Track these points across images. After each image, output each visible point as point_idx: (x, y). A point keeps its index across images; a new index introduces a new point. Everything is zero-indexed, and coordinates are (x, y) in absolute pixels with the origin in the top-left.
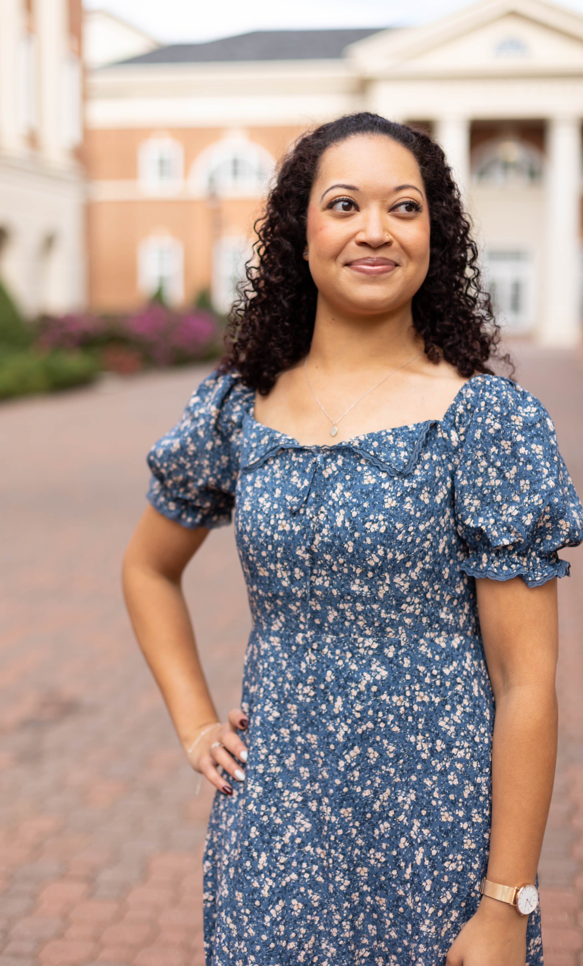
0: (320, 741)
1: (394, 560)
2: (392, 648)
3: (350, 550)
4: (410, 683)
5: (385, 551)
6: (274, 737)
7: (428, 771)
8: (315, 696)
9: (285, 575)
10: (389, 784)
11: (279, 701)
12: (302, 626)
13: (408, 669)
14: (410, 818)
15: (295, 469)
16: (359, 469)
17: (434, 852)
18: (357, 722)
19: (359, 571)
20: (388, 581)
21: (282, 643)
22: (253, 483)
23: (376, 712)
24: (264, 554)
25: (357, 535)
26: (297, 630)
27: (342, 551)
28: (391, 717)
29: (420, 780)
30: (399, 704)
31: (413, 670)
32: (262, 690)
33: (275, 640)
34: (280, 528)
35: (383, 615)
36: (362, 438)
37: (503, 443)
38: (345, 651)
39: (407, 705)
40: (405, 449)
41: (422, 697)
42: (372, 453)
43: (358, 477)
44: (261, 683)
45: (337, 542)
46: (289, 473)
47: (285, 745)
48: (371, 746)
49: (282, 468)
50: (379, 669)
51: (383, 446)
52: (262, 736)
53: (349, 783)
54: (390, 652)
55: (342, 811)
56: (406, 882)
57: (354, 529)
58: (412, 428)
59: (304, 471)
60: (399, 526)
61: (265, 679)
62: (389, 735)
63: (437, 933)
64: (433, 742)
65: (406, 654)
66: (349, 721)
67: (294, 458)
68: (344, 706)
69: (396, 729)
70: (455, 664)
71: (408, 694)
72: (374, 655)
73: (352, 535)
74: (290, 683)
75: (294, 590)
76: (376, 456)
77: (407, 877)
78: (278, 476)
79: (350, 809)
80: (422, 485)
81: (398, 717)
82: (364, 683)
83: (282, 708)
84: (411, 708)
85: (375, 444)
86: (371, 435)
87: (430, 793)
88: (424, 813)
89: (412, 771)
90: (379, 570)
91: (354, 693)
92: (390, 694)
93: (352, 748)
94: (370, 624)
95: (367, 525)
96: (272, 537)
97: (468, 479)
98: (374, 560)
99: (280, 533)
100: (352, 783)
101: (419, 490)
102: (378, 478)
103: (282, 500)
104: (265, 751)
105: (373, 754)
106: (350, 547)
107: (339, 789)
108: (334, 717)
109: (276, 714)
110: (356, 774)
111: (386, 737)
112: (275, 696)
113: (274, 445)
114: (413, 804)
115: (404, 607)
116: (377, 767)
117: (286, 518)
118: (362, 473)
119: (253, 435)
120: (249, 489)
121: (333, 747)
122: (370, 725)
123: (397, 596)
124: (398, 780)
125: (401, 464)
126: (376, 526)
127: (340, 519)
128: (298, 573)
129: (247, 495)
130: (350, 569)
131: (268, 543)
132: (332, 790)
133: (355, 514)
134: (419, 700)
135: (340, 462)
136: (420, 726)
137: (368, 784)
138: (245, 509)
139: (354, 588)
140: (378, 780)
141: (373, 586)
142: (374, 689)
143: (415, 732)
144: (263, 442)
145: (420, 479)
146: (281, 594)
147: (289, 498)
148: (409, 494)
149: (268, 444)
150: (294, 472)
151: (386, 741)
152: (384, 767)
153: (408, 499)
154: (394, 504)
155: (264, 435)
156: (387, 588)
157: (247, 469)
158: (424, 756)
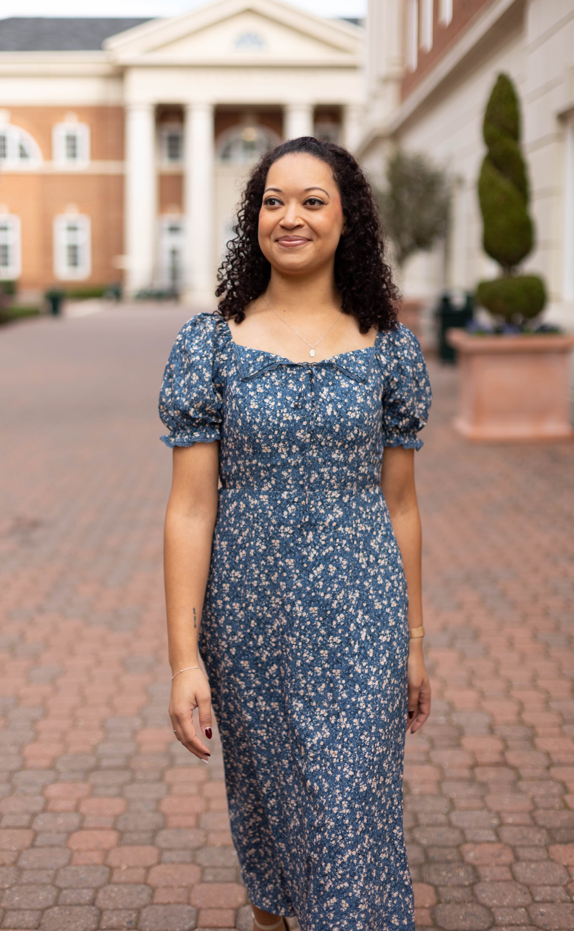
0: (296, 563)
1: (362, 436)
2: (348, 496)
3: (337, 430)
4: (355, 518)
5: (358, 430)
6: (263, 562)
7: (366, 576)
8: (293, 533)
9: (284, 450)
10: (344, 587)
11: (265, 538)
12: (288, 487)
13: (354, 509)
14: (356, 609)
15: (290, 378)
16: (337, 378)
17: (373, 630)
18: (322, 548)
19: (340, 444)
20: (356, 451)
21: (269, 499)
22: (254, 389)
23: (335, 539)
24: (271, 437)
25: (342, 420)
27: (331, 431)
28: (345, 542)
29: (362, 583)
30: (349, 532)
31: (357, 510)
32: (254, 532)
33: (264, 498)
34: (285, 419)
35: (348, 474)
36: (337, 357)
38: (318, 501)
39: (354, 533)
40: (364, 365)
41: (361, 527)
42: (344, 367)
43: (336, 384)
44: (252, 528)
45: (328, 426)
46: (286, 382)
47: (271, 567)
48: (331, 563)
49: (279, 378)
50: (338, 511)
51: (350, 363)
52: (255, 563)
53: (315, 590)
54: (345, 499)
55: (311, 609)
56: (355, 655)
57: (340, 416)
58: (364, 351)
59: (298, 380)
61: (256, 524)
62: (343, 554)
63: (380, 686)
64: (368, 556)
65: (354, 500)
67: (288, 371)
68: (314, 537)
69: (347, 549)
71: (354, 526)
72: (336, 502)
73: (339, 420)
74: (274, 526)
75: (289, 461)
76: (347, 370)
77: (356, 651)
78: (277, 383)
79: (316, 608)
81: (349, 541)
82: (328, 521)
83: (268, 543)
84: (356, 535)
85: (345, 361)
86: (341, 356)
87: (368, 591)
88: (365, 605)
89: (356, 577)
90: (352, 443)
91: (321, 528)
92: (344, 527)
93: (318, 566)
94: (339, 481)
95: (349, 414)
96: (279, 425)
98: (351, 437)
99: (284, 422)
100: (318, 590)
101: (373, 392)
102: (349, 384)
103: (283, 400)
104: (257, 572)
105: (332, 569)
106: (337, 428)
107: (309, 593)
108: (307, 545)
109: (264, 547)
110: (321, 583)
111: (341, 555)
112: (263, 535)
113: (270, 362)
114: (358, 599)
115: (360, 468)
116: (335, 577)
117: (288, 412)
118: (339, 381)
119: (248, 355)
120: (252, 393)
121: (305, 565)
122: (331, 548)
123: (358, 461)
124: (348, 584)
125: (364, 374)
126: (354, 414)
127: (329, 410)
128: (295, 448)
129: (251, 397)
130: (334, 443)
131: (274, 430)
132: (304, 595)
133: (339, 406)
134: (360, 529)
135: (323, 374)
136: (361, 547)
137: (329, 589)
138: (252, 407)
139: (334, 456)
140: (336, 586)
141: (346, 454)
142: (334, 524)
143: (358, 550)
144: (258, 360)
145: (372, 385)
146: (279, 464)
147: (289, 398)
148: (369, 395)
149: (264, 362)
150: (290, 381)
151: (341, 558)
152: (340, 576)
153: (368, 397)
154: (362, 400)
155: (259, 355)
156: (354, 456)
157: (247, 380)
158: (364, 566)
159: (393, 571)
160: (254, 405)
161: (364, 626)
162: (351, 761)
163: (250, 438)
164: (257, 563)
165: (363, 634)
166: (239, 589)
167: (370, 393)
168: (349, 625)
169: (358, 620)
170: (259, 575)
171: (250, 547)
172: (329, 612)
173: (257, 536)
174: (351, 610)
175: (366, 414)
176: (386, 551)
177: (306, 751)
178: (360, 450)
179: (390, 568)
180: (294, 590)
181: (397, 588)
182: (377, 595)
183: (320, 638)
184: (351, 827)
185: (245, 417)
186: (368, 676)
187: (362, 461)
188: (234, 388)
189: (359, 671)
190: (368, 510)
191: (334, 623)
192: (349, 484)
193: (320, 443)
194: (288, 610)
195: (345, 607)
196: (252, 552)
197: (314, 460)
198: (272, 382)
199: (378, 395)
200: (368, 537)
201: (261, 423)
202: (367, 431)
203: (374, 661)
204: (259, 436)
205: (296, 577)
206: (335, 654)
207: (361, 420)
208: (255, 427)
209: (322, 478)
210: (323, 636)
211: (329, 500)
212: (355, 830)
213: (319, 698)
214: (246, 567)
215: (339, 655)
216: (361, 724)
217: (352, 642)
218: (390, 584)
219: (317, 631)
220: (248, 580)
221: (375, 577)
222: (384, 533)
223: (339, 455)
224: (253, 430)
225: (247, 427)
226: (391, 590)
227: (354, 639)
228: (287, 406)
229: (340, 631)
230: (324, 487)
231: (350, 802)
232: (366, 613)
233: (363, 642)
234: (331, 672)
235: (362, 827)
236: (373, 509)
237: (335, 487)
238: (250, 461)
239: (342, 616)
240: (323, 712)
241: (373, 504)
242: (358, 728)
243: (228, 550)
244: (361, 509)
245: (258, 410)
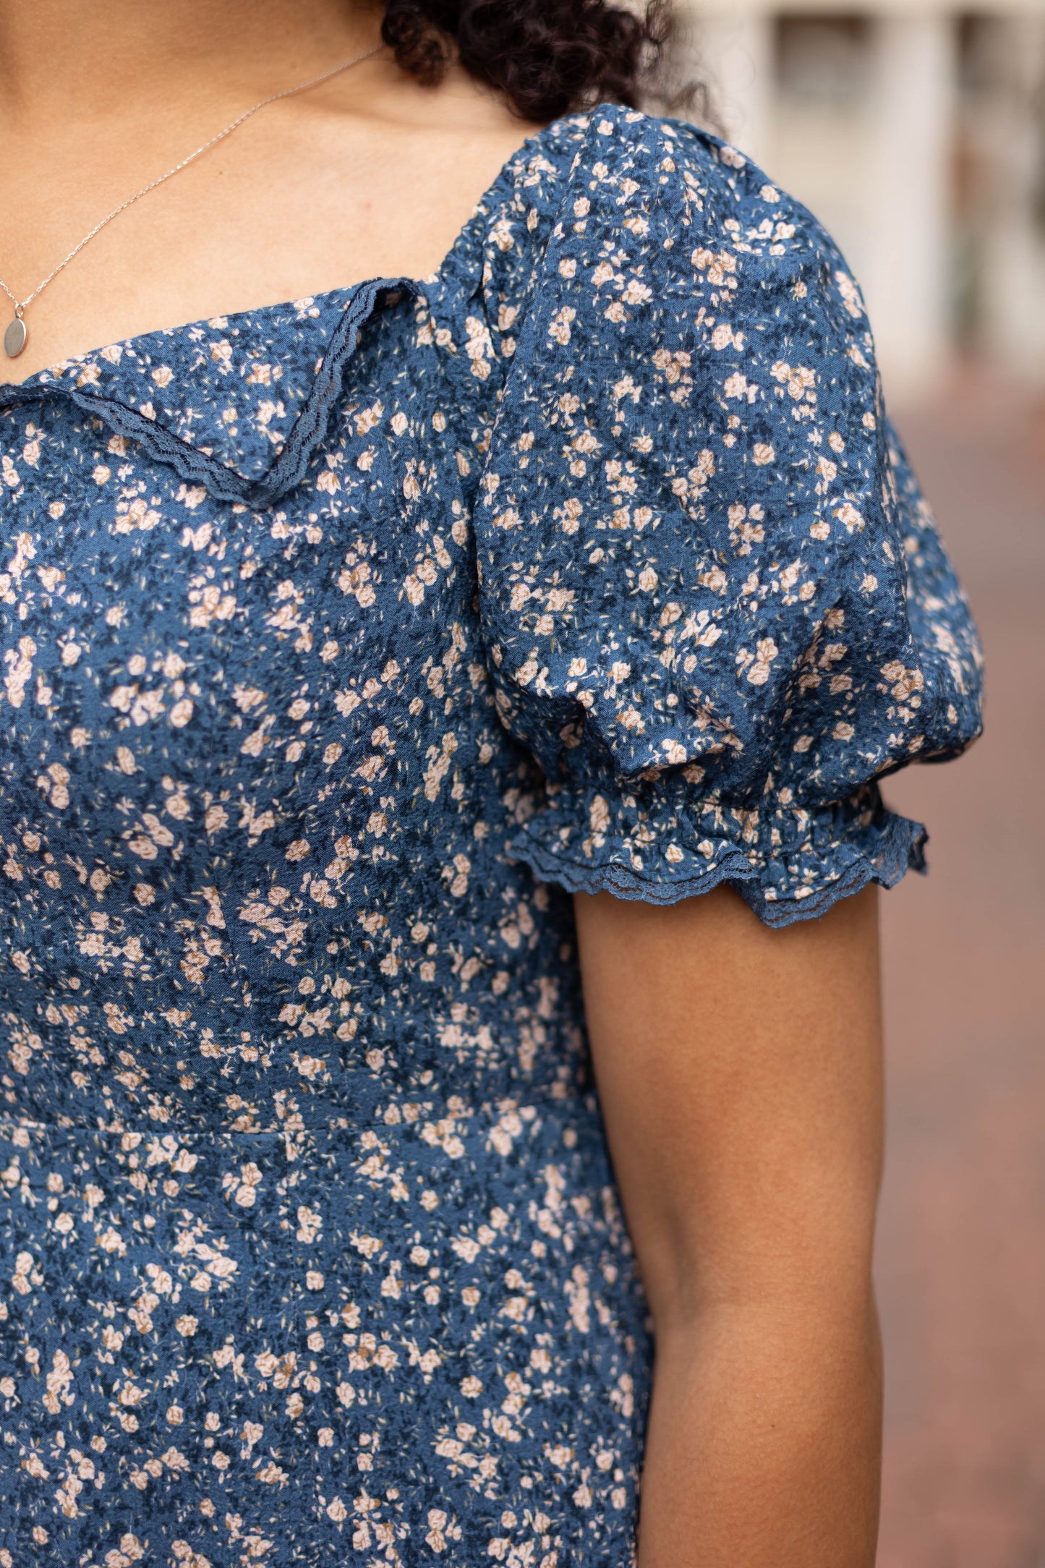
0: (0, 1511)
1: (234, 834)
2: (252, 1173)
3: (60, 799)
4: (323, 1302)
5: (193, 799)
13: (314, 1249)
16: (101, 474)
18: (127, 1446)
19: (100, 881)
20: (216, 919)
23: (196, 1413)
27: (32, 804)
28: (253, 1432)
30: (280, 1382)
31: (332, 1254)
35: (208, 1049)
36: (110, 354)
37: (661, 358)
38: (78, 1181)
39: (314, 1385)
40: (278, 393)
41: (370, 1353)
42: (148, 410)
45: (11, 768)
48: (182, 1534)
50: (204, 1252)
51: (193, 382)
54: (244, 1186)
58: (306, 307)
60: (247, 697)
62: (246, 1496)
66: (99, 1445)
68: (77, 1387)
69: (272, 1474)
70: (499, 1218)
71: (316, 1343)
72: (183, 1198)
73: (62, 738)
76: (163, 424)
80: (343, 530)
81: (281, 1432)
82: (149, 1302)
84: (329, 1397)
85: (164, 375)
86: (146, 341)
90: (176, 876)
91: (115, 1339)
92: (248, 1347)
94: (164, 1084)
95: (120, 698)
97: (523, 507)
98: (151, 839)
101: (336, 552)
102: (171, 507)
106: (57, 787)
108: (44, 1427)
111: (235, 1504)
126: (152, 702)
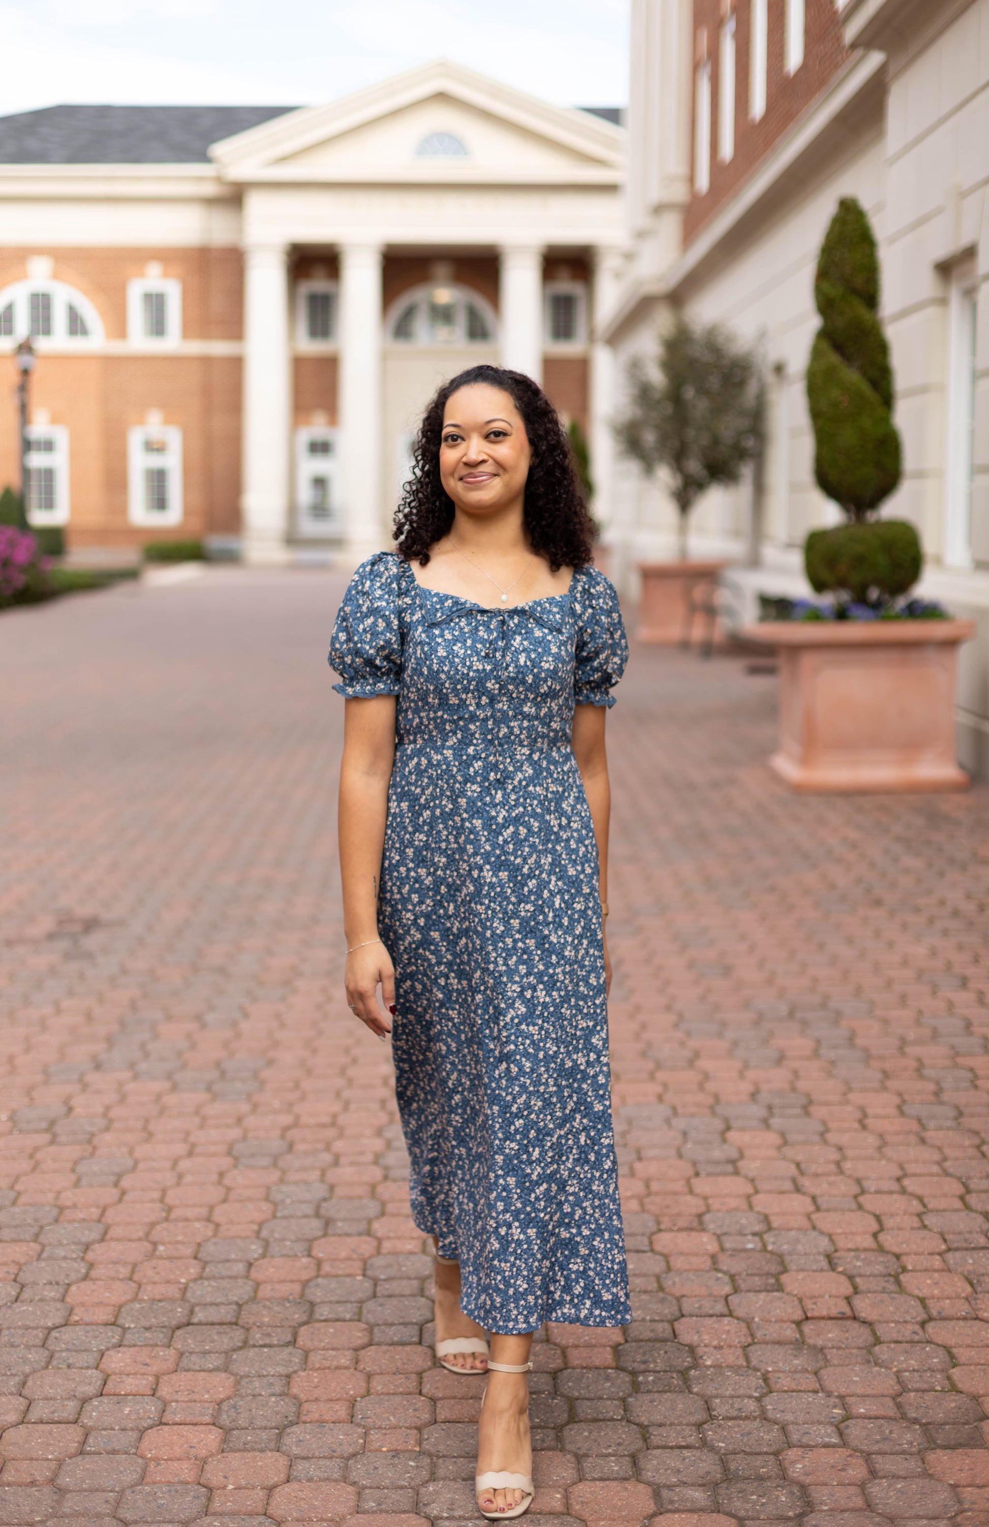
0: (484, 824)
1: (555, 689)
2: (538, 754)
3: (530, 681)
4: (546, 778)
5: (551, 682)
6: (450, 823)
7: (558, 840)
8: (481, 792)
9: (473, 702)
10: (535, 851)
11: (451, 797)
12: (475, 741)
13: (545, 768)
14: (549, 875)
15: (481, 625)
16: (530, 626)
17: (566, 897)
18: (512, 808)
19: (532, 696)
20: (548, 705)
21: (454, 755)
22: (442, 636)
23: (525, 799)
24: (459, 687)
25: (535, 670)
26: (471, 744)
27: (523, 682)
28: (535, 802)
29: (554, 847)
30: (540, 792)
31: (547, 769)
32: (438, 790)
33: (448, 753)
34: (475, 668)
35: (539, 729)
36: (530, 604)
38: (506, 758)
39: (545, 793)
40: (558, 613)
41: (553, 788)
42: (537, 614)
43: (530, 632)
44: (436, 785)
45: (520, 676)
46: (476, 629)
47: (458, 828)
48: (521, 825)
49: (469, 624)
50: (527, 769)
51: (544, 611)
52: (442, 823)
53: (505, 853)
54: (536, 757)
55: (501, 874)
56: (549, 923)
57: (534, 666)
58: (559, 598)
59: (489, 627)
61: (440, 782)
62: (534, 815)
63: (576, 957)
64: (560, 819)
65: (545, 758)
66: (507, 808)
67: (479, 617)
68: (503, 797)
69: (539, 810)
71: (545, 785)
72: (526, 759)
73: (532, 670)
74: (460, 783)
75: (478, 713)
76: (541, 618)
77: (550, 919)
78: (466, 630)
79: (506, 873)
81: (540, 802)
82: (517, 779)
83: (454, 802)
84: (547, 796)
85: (539, 609)
86: (535, 602)
87: (560, 856)
88: (557, 870)
89: (549, 841)
90: (545, 696)
91: (510, 787)
92: (535, 786)
93: (508, 827)
95: (543, 664)
96: (468, 674)
98: (544, 689)
99: (474, 671)
100: (508, 853)
101: (567, 642)
102: (543, 632)
103: (473, 647)
104: (445, 833)
105: (523, 831)
106: (530, 679)
107: (499, 857)
108: (496, 805)
109: (451, 806)
110: (511, 846)
111: (532, 817)
112: (448, 793)
113: (459, 607)
114: (551, 864)
115: (552, 724)
116: (526, 840)
117: (478, 660)
118: (532, 629)
119: (435, 599)
120: (439, 640)
121: (494, 827)
122: (521, 809)
123: (550, 716)
124: (540, 847)
125: (558, 623)
126: (547, 665)
127: (522, 659)
128: (485, 700)
129: (439, 644)
130: (526, 695)
131: (463, 679)
132: (493, 859)
133: (533, 656)
134: (551, 790)
135: (516, 621)
136: (552, 808)
137: (519, 853)
138: (439, 654)
139: (526, 709)
140: (527, 849)
141: (539, 708)
142: (524, 783)
143: (549, 812)
144: (446, 604)
145: (566, 635)
146: (466, 716)
147: (479, 646)
148: (563, 645)
149: (453, 606)
150: (481, 628)
151: (532, 820)
152: (531, 839)
153: (563, 648)
154: (556, 650)
155: (447, 599)
156: (546, 710)
157: (433, 625)
158: (555, 829)
159: (587, 835)
160: (442, 652)
161: (558, 893)
162: (554, 1036)
163: (436, 687)
164: (445, 822)
165: (557, 901)
166: (425, 853)
167: (564, 643)
168: (542, 892)
169: (551, 887)
170: (447, 837)
171: (435, 806)
172: (519, 878)
173: (442, 795)
174: (544, 875)
175: (560, 665)
176: (579, 814)
177: (499, 1031)
178: (553, 704)
179: (584, 832)
180: (482, 854)
181: (591, 853)
182: (570, 860)
183: (511, 907)
184: (559, 1105)
185: (431, 665)
186: (564, 945)
187: (554, 716)
188: (419, 633)
189: (555, 941)
190: (559, 770)
191: (526, 889)
192: (539, 740)
193: (511, 694)
194: (476, 876)
195: (537, 872)
196: (438, 812)
197: (504, 713)
198: (461, 629)
199: (572, 645)
200: (559, 798)
201: (449, 671)
202: (561, 684)
203: (569, 930)
204: (447, 685)
205: (483, 839)
206: (528, 923)
207: (555, 671)
208: (443, 676)
209: (511, 733)
210: (514, 904)
211: (518, 757)
212: (563, 1108)
213: (511, 972)
214: (432, 828)
215: (533, 923)
216: (560, 996)
217: (546, 910)
218: (583, 849)
219: (507, 898)
220: (436, 843)
221: (568, 840)
222: (576, 795)
223: (531, 708)
224: (440, 679)
225: (433, 676)
226: (585, 856)
227: (548, 907)
228: (478, 654)
229: (533, 898)
230: (513, 743)
231: (556, 1079)
232: (559, 879)
233: (557, 910)
234: (524, 943)
235: (571, 1105)
236: (565, 769)
237: (525, 743)
238: (435, 712)
239: (534, 881)
240: (515, 987)
241: (565, 762)
242: (558, 1001)
243: (409, 811)
244: (552, 767)
245: (446, 657)
